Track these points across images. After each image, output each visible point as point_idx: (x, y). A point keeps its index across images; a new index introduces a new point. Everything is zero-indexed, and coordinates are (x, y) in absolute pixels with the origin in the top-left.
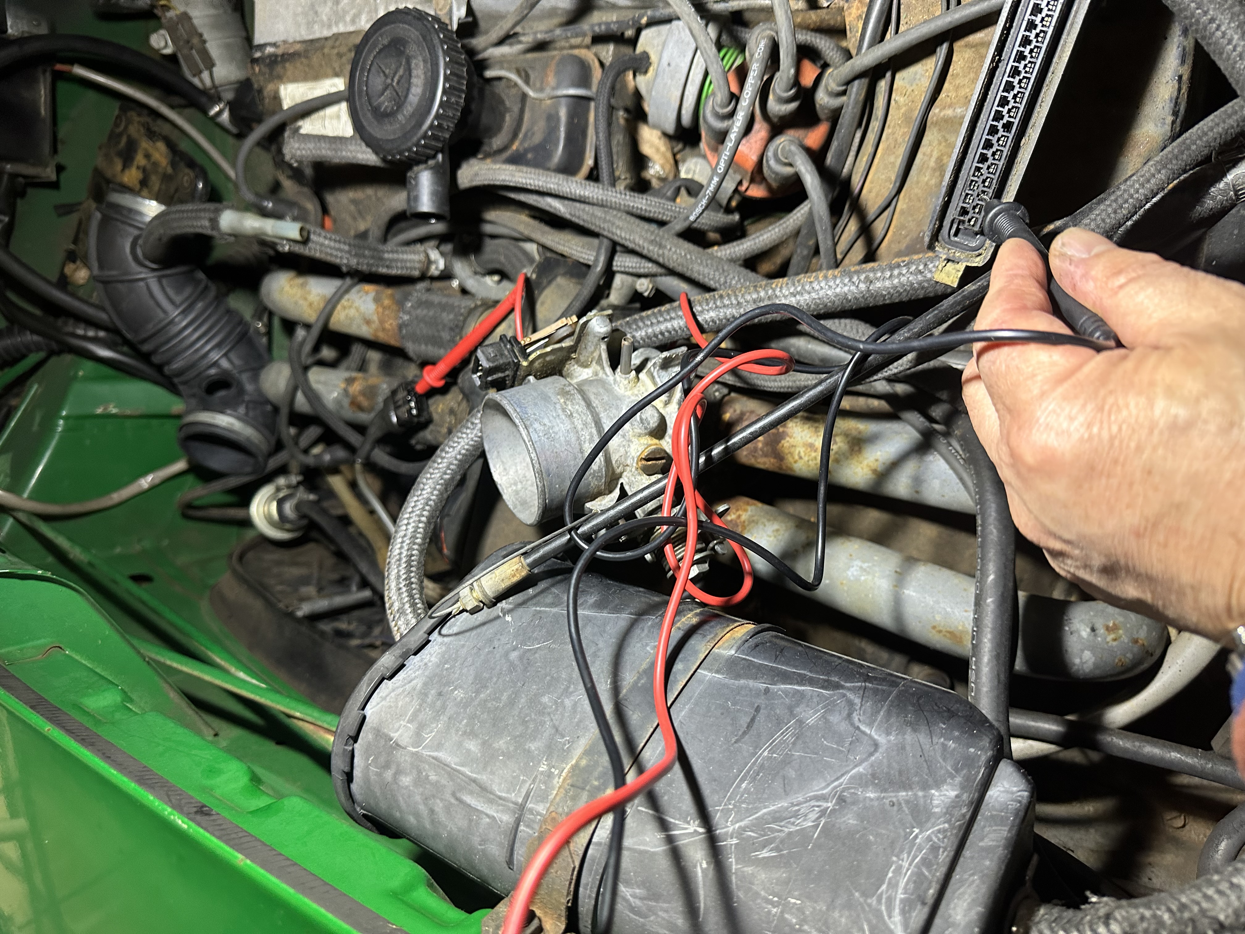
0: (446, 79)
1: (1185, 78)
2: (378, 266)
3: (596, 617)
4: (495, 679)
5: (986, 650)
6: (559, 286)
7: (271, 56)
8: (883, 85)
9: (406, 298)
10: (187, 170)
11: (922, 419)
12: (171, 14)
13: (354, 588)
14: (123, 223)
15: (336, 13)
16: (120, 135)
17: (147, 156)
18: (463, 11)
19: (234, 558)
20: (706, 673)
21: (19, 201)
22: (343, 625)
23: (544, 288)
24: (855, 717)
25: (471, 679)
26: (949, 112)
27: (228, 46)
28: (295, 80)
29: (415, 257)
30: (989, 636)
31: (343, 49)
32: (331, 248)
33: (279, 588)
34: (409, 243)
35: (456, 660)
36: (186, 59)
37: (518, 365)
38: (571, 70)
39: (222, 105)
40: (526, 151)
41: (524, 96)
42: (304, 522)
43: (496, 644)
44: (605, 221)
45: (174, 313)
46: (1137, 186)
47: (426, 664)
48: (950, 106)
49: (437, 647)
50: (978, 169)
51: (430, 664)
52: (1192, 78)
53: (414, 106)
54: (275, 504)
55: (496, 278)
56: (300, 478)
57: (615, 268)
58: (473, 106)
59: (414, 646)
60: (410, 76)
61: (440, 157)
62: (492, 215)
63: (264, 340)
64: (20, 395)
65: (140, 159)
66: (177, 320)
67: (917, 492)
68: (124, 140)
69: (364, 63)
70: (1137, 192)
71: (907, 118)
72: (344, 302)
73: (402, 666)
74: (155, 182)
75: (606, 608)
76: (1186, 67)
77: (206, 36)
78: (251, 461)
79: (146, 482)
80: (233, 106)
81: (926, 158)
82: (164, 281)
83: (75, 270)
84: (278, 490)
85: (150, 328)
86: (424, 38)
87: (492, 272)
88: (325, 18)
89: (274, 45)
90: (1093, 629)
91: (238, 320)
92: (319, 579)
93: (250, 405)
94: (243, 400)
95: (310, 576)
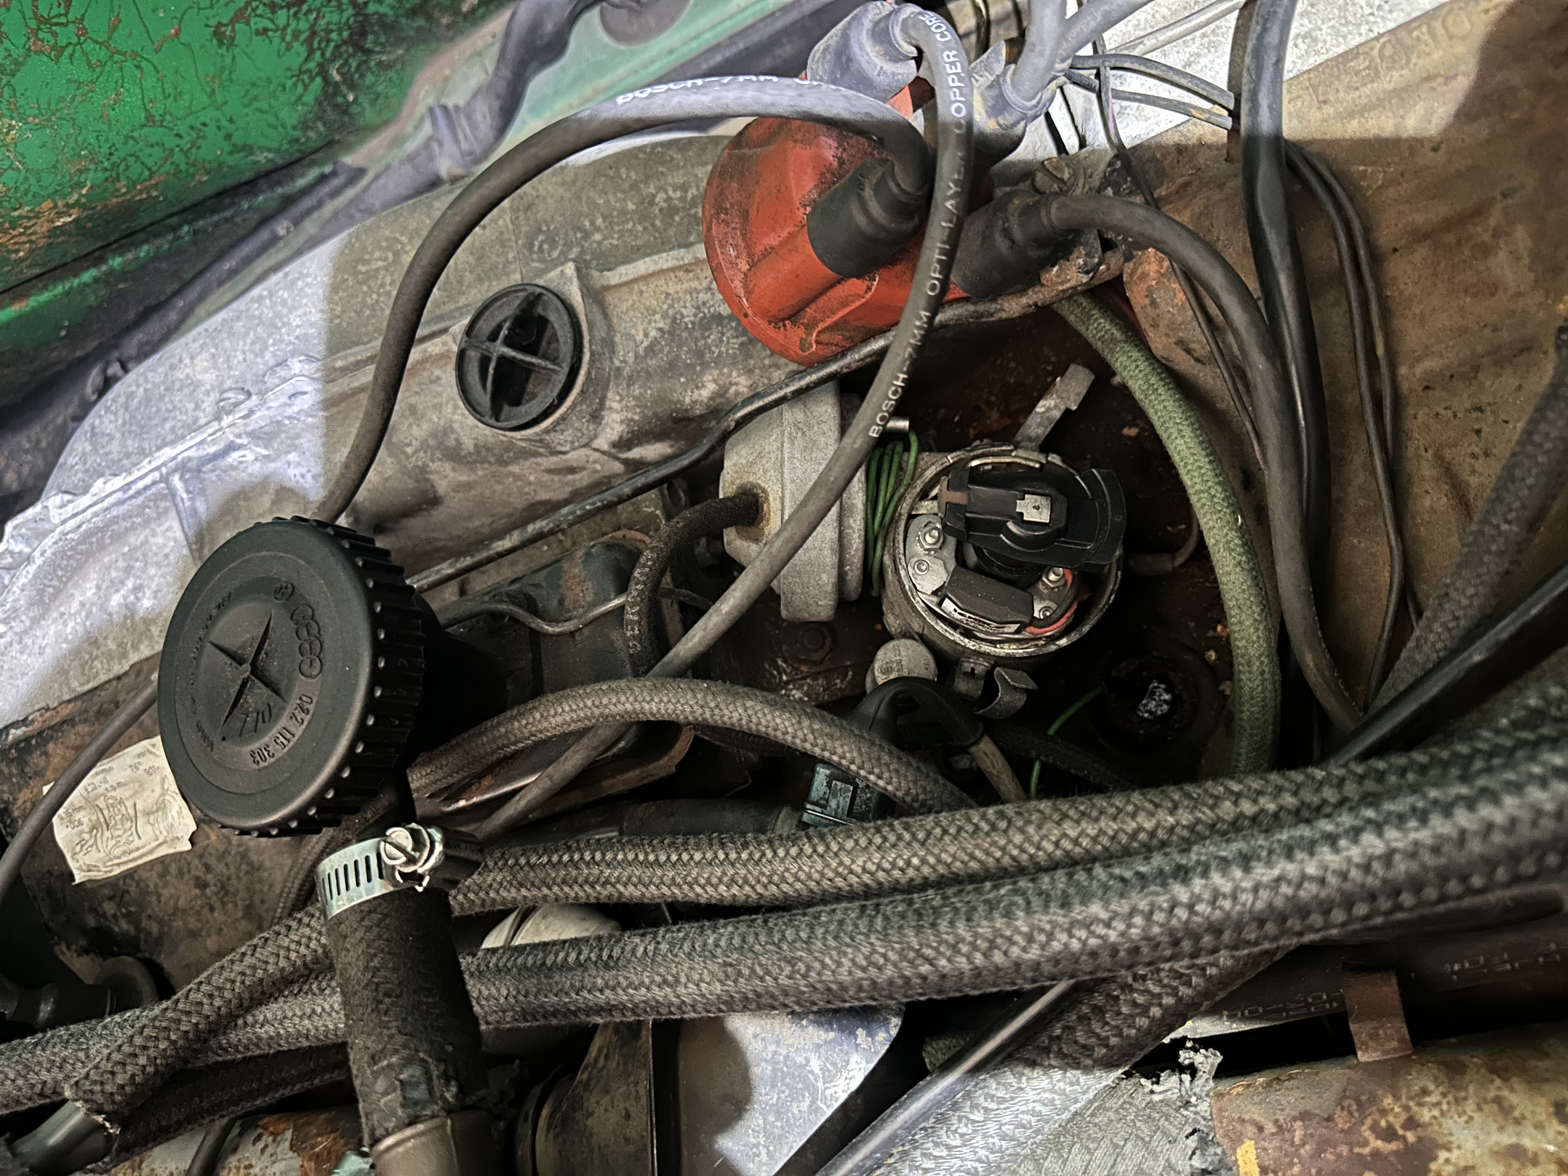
41: (535, 636)
89: (24, 722)
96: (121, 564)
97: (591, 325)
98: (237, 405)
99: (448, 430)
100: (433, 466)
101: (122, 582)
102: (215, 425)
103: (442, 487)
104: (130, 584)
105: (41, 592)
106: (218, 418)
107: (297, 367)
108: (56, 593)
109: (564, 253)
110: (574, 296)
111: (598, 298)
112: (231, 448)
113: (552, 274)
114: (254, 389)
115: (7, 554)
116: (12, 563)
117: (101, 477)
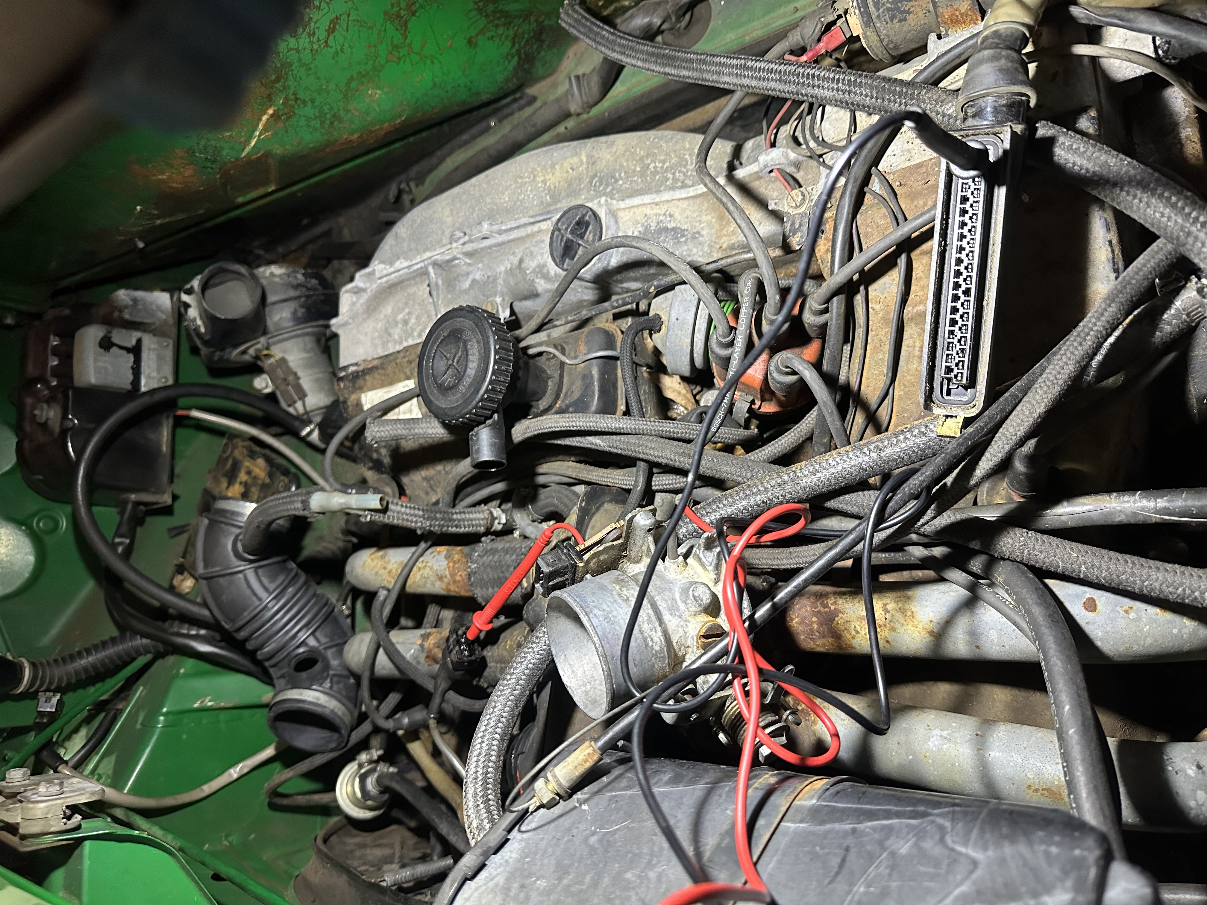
0: (496, 352)
1: (1114, 241)
2: (448, 526)
3: (672, 792)
4: (576, 864)
5: (1082, 783)
6: (606, 511)
7: (353, 373)
8: (859, 299)
9: (474, 550)
10: (282, 478)
11: (964, 574)
12: (272, 360)
13: (435, 858)
14: (227, 524)
15: (405, 332)
16: (227, 459)
17: (249, 473)
18: (507, 313)
20: (790, 824)
21: (139, 529)
22: (427, 898)
23: (593, 514)
24: (949, 840)
25: (552, 868)
26: (921, 308)
27: (318, 380)
28: (373, 388)
29: (481, 516)
30: (1081, 768)
31: (411, 358)
32: (407, 515)
33: (363, 868)
34: (474, 505)
35: (536, 853)
36: (285, 393)
37: (575, 566)
38: (600, 339)
39: (312, 426)
40: (568, 406)
41: (562, 364)
42: (386, 796)
43: (574, 832)
44: (639, 446)
45: (267, 598)
46: (1094, 320)
47: (506, 862)
48: (920, 303)
49: (516, 845)
50: (952, 332)
51: (511, 861)
52: (1121, 241)
53: (472, 377)
54: (357, 780)
55: (551, 522)
56: (380, 752)
57: (654, 488)
58: (521, 374)
59: (494, 846)
60: (467, 355)
61: (496, 416)
63: (349, 621)
64: (127, 699)
65: (243, 476)
66: (270, 605)
67: (978, 647)
68: (230, 462)
69: (430, 353)
70: (1095, 325)
72: (419, 564)
73: (483, 866)
74: (255, 491)
75: (680, 782)
76: (1112, 233)
77: (300, 374)
78: (336, 736)
79: (235, 773)
80: (322, 426)
82: (260, 571)
83: (183, 581)
84: (361, 766)
85: (246, 616)
86: (477, 325)
87: (546, 519)
88: (396, 337)
89: (356, 364)
90: (1199, 767)
91: (323, 601)
92: (401, 857)
93: (335, 679)
94: (328, 675)
95: (392, 856)
96: (404, 301)
97: (608, 228)
98: (459, 238)
99: (545, 265)
100: (537, 280)
101: (403, 310)
102: (449, 246)
103: (540, 289)
104: (407, 311)
105: (368, 308)
106: (451, 243)
107: (485, 226)
108: (375, 309)
109: (605, 189)
110: (602, 214)
111: (613, 214)
112: (455, 258)
113: (596, 201)
114: (468, 232)
115: (356, 287)
116: (358, 291)
117: (398, 259)
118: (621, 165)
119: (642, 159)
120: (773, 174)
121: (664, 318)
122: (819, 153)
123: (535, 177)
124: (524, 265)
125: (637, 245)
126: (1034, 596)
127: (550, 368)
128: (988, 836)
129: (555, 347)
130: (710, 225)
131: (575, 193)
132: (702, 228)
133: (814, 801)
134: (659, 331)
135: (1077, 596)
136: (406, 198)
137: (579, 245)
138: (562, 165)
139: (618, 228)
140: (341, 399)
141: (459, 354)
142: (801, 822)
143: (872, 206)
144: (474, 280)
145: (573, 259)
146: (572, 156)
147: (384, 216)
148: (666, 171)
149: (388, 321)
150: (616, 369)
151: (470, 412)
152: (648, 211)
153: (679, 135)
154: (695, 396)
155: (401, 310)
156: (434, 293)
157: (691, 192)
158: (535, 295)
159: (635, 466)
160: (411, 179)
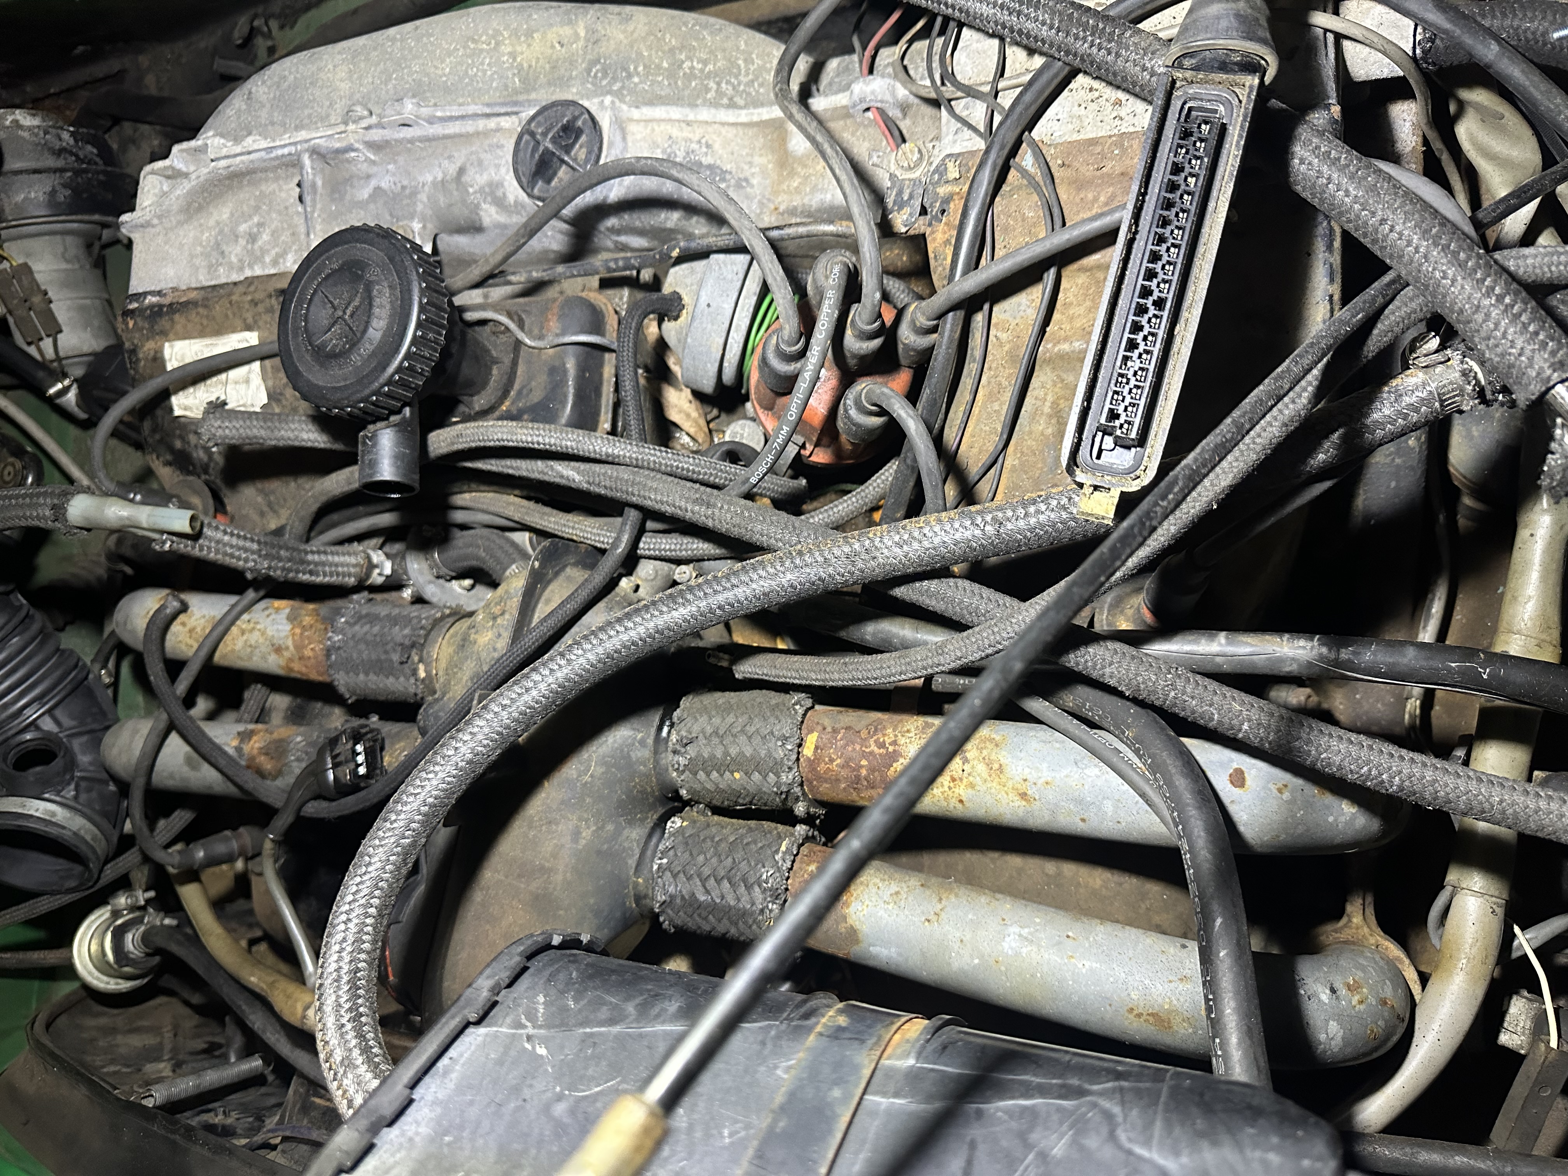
0: (422, 309)
1: (1337, 297)
2: (297, 572)
6: (567, 577)
7: (152, 306)
8: (979, 319)
9: (338, 612)
10: (11, 460)
12: (3, 266)
13: (233, 1060)
15: (251, 253)
18: (429, 249)
19: (39, 1026)
20: (877, 1099)
22: (218, 1119)
24: (1122, 1136)
25: (492, 1156)
26: (1065, 347)
27: (82, 309)
28: (186, 336)
29: (352, 560)
30: (1232, 1004)
31: (259, 295)
32: (232, 546)
33: (112, 1068)
34: (341, 542)
35: (461, 1128)
36: (22, 322)
38: (579, 315)
39: (67, 382)
40: (520, 410)
41: (518, 343)
42: (155, 960)
43: (526, 1095)
47: (411, 1140)
48: (1066, 339)
49: (426, 1110)
51: (417, 1139)
53: (375, 343)
54: (109, 935)
55: (468, 582)
56: (150, 894)
58: (454, 349)
59: (388, 1111)
60: (371, 305)
61: (407, 411)
62: (463, 498)
63: (110, 692)
67: (1083, 821)
71: (1012, 357)
72: (241, 623)
73: (369, 1148)
76: (1335, 285)
77: (52, 295)
78: (79, 869)
80: (84, 384)
81: (1039, 403)
84: (116, 914)
86: (391, 260)
87: (460, 576)
88: (234, 259)
89: (159, 293)
90: (1333, 991)
91: (72, 662)
92: (175, 1050)
93: (83, 784)
94: (72, 778)
95: (160, 1047)
96: (252, 203)
97: (611, 145)
98: (361, 118)
99: (500, 184)
100: (484, 206)
101: (250, 217)
102: (342, 128)
103: (486, 221)
104: (256, 219)
105: (189, 205)
106: (346, 123)
107: (409, 107)
108: (200, 209)
109: (610, 84)
110: (605, 121)
111: (621, 125)
112: (350, 149)
113: (596, 100)
114: (375, 110)
115: (171, 167)
116: (175, 175)
117: (250, 134)
118: (639, 54)
119: (672, 50)
120: (870, 114)
121: (686, 300)
122: (948, 95)
123: (497, 44)
124: (465, 179)
125: (680, 176)
126: (1179, 763)
127: (497, 348)
128: (1177, 1131)
129: (510, 315)
130: (764, 172)
131: (563, 82)
132: (753, 174)
133: (911, 1061)
134: (676, 318)
135: (1222, 765)
136: (261, 44)
137: (563, 161)
138: (544, 36)
139: (625, 149)
140: (127, 345)
141: (356, 303)
142: (896, 1095)
143: (1020, 188)
144: (378, 189)
145: (549, 181)
146: (562, 24)
147: (221, 65)
148: (708, 76)
149: (221, 232)
150: (601, 365)
151: (365, 400)
152: (675, 132)
153: (732, 28)
154: (708, 423)
155: (247, 217)
156: (308, 199)
157: (743, 116)
158: (475, 228)
159: (621, 514)
160: (272, 16)
